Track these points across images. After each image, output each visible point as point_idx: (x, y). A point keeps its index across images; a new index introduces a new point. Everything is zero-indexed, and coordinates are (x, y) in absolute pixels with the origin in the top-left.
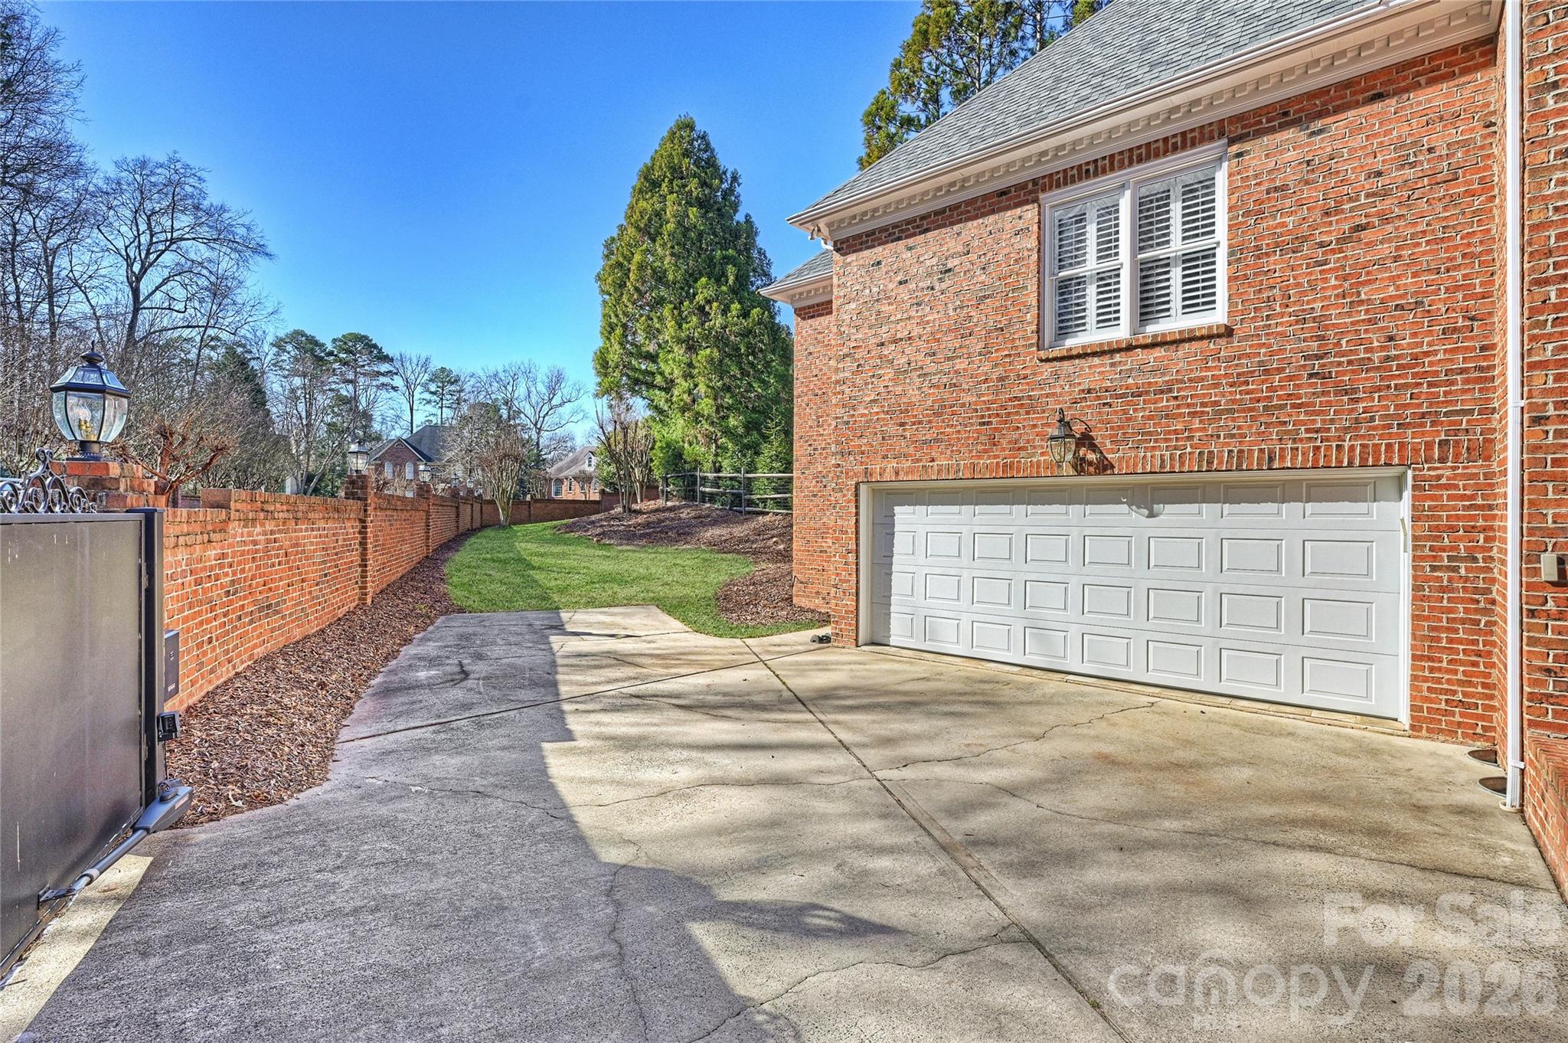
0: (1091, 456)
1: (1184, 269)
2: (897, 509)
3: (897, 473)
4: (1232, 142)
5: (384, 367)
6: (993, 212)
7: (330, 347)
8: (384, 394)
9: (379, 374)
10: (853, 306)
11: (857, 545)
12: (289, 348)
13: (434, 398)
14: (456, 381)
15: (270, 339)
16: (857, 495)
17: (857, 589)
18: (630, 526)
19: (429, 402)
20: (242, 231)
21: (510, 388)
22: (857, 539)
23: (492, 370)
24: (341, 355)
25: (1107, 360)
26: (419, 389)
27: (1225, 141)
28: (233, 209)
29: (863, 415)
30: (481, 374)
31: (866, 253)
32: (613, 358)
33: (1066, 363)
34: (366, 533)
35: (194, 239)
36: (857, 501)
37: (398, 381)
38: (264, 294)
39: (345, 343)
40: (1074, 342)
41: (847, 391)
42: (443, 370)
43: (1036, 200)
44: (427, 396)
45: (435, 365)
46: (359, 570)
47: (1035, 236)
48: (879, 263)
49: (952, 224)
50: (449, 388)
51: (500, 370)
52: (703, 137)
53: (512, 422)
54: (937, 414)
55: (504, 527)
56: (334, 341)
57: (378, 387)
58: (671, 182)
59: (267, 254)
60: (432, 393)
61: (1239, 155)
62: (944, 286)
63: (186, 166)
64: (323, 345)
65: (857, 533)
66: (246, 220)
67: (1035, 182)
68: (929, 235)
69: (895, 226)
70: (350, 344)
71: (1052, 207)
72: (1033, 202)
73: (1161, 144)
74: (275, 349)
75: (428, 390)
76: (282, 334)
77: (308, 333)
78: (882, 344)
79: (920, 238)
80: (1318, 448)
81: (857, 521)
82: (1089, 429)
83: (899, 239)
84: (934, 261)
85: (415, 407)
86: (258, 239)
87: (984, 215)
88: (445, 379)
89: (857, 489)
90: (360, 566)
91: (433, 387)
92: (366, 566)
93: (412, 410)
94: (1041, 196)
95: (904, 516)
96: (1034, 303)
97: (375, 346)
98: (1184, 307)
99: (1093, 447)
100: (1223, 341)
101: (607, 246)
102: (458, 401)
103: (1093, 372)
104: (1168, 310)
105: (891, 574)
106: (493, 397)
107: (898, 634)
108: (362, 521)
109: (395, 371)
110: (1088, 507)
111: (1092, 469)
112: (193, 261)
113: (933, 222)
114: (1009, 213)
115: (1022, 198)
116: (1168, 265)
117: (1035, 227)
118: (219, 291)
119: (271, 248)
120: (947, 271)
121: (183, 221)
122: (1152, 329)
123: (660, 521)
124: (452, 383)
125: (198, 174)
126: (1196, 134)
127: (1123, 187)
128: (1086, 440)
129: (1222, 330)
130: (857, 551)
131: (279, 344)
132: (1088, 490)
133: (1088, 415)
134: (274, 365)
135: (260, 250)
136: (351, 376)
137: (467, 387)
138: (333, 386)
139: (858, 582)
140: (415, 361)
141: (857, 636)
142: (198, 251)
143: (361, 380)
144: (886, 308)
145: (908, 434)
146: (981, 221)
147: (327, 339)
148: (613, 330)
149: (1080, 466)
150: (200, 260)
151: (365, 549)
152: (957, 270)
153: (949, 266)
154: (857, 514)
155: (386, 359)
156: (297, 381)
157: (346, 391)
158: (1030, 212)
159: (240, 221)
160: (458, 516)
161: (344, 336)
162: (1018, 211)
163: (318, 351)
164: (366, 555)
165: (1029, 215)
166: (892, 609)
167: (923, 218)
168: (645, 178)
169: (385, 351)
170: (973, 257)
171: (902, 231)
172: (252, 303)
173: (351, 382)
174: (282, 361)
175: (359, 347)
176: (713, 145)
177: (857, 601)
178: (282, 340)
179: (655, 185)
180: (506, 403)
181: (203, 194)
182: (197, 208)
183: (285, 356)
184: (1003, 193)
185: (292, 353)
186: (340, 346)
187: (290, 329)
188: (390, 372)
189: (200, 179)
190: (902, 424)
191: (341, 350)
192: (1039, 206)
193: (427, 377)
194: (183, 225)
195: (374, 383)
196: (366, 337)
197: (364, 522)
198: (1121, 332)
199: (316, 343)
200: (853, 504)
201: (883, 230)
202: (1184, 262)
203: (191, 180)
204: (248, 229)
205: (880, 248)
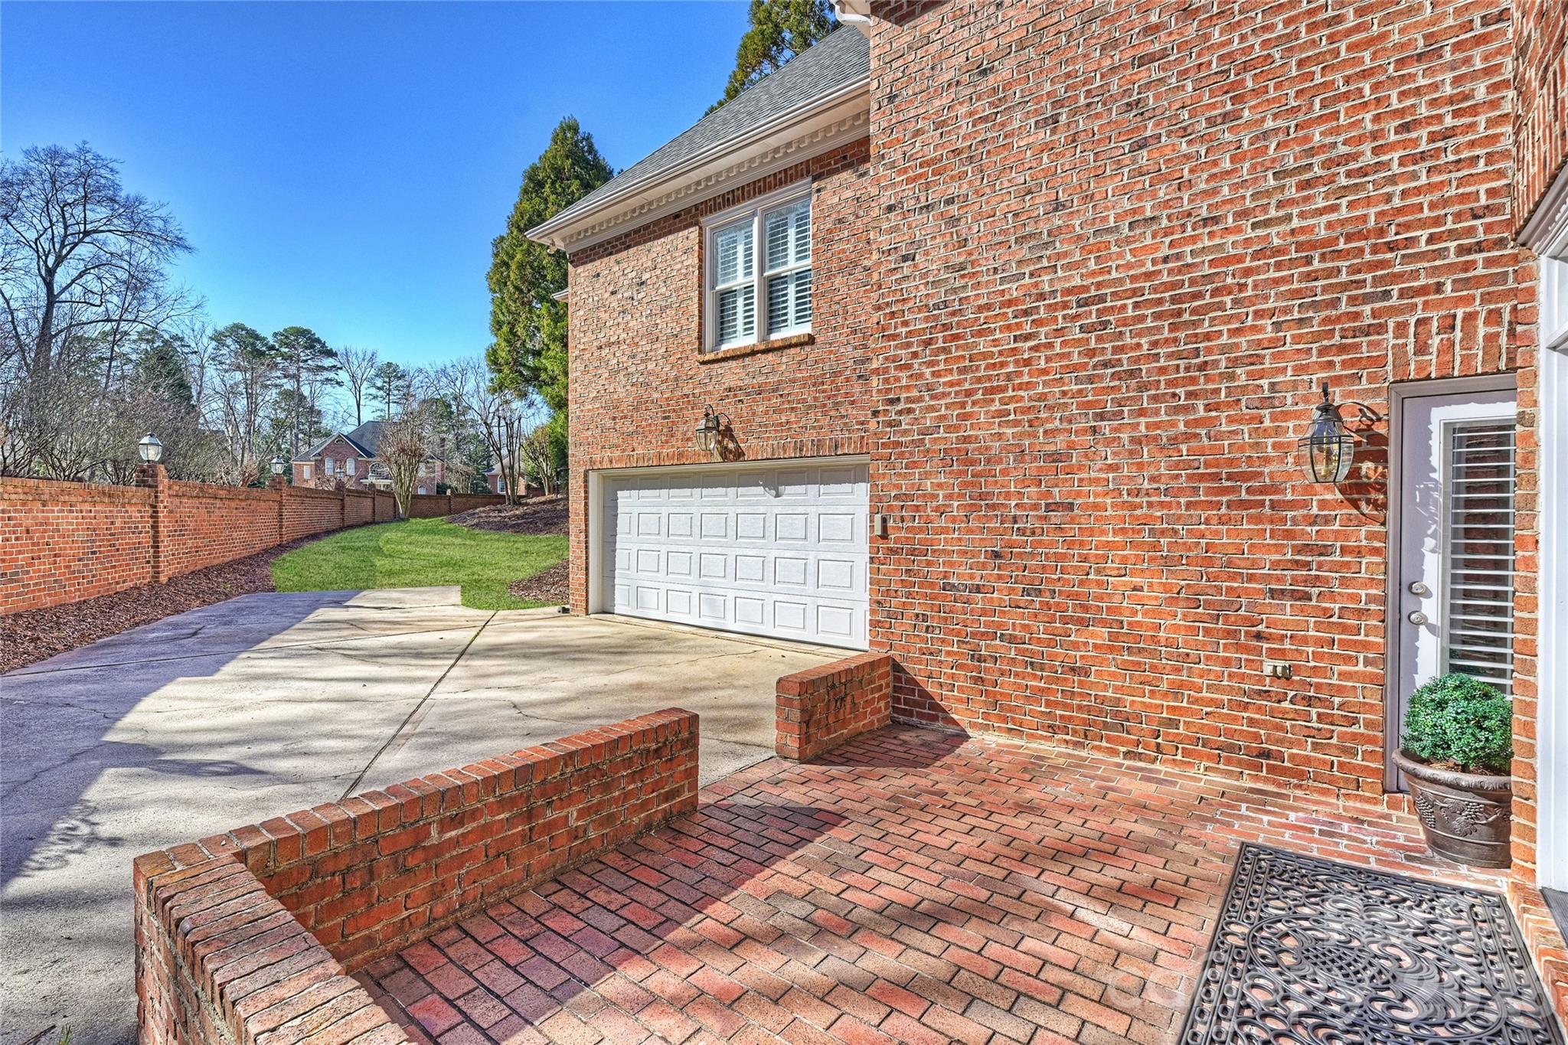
0: (731, 446)
1: (797, 286)
2: (620, 493)
3: (611, 462)
4: (814, 180)
5: (328, 362)
6: (671, 232)
7: (271, 341)
8: (328, 388)
9: (323, 368)
10: (581, 313)
11: (587, 525)
12: (229, 341)
13: (381, 393)
14: (403, 376)
15: (209, 332)
16: (586, 481)
17: (587, 563)
18: (505, 517)
19: (375, 397)
20: (159, 224)
21: (458, 383)
22: (586, 520)
23: (440, 366)
24: (283, 350)
25: (740, 362)
26: (365, 384)
27: (810, 179)
28: (149, 201)
29: (589, 410)
30: (428, 368)
31: (589, 266)
32: (503, 354)
33: (716, 366)
34: (157, 517)
35: (110, 231)
36: (586, 487)
37: (343, 376)
38: (186, 288)
39: (287, 337)
40: (729, 346)
41: (579, 389)
42: (389, 365)
43: (697, 223)
44: (373, 391)
45: (382, 359)
46: (152, 551)
47: (696, 254)
48: (598, 275)
49: (645, 242)
50: (395, 383)
51: (449, 365)
52: (588, 138)
53: (462, 418)
54: (636, 409)
55: (403, 520)
56: (275, 335)
57: (322, 382)
58: (553, 183)
59: (186, 248)
60: (379, 389)
61: (818, 191)
62: (640, 296)
63: (97, 157)
64: (264, 339)
65: (586, 515)
66: (163, 212)
67: (696, 206)
68: (631, 251)
69: (609, 242)
70: (292, 338)
71: (712, 229)
72: (696, 224)
73: (772, 178)
74: (214, 343)
75: (374, 386)
76: (220, 328)
77: (249, 326)
78: (601, 347)
79: (624, 254)
80: (863, 437)
81: (586, 504)
82: (730, 423)
83: (611, 254)
84: (634, 274)
85: (362, 402)
86: (177, 233)
87: (665, 235)
88: (390, 372)
89: (586, 475)
90: (152, 547)
91: (379, 383)
92: (158, 547)
93: (358, 406)
94: (702, 220)
95: (626, 499)
96: (696, 312)
97: (318, 341)
98: (798, 318)
99: (732, 438)
100: (808, 348)
101: (495, 245)
102: (406, 396)
103: (732, 374)
104: (786, 321)
105: (615, 551)
106: (442, 392)
107: (621, 604)
108: (153, 506)
109: (339, 365)
110: (740, 489)
111: (731, 456)
112: (112, 254)
113: (633, 240)
114: (681, 234)
115: (689, 221)
116: (786, 282)
117: (696, 248)
118: (137, 284)
119: (190, 241)
120: (642, 283)
121: (98, 214)
122: (774, 337)
123: (536, 512)
124: (399, 378)
125: (110, 165)
126: (793, 171)
127: (754, 214)
128: (728, 433)
129: (806, 339)
130: (586, 531)
131: (219, 338)
132: (740, 475)
133: (729, 412)
134: (213, 359)
135: (178, 243)
136: (292, 370)
137: (416, 382)
138: (278, 381)
139: (587, 558)
140: (361, 355)
141: (587, 605)
142: (116, 243)
143: (304, 375)
144: (604, 316)
145: (617, 427)
146: (663, 240)
147: (267, 331)
148: (501, 327)
149: (725, 453)
150: (120, 253)
151: (157, 532)
152: (649, 282)
153: (644, 279)
154: (586, 498)
155: (331, 354)
156: (238, 376)
157: (289, 385)
158: (693, 233)
159: (156, 214)
160: (343, 508)
161: (285, 330)
162: (686, 232)
163: (259, 345)
164: (158, 537)
165: (692, 236)
166: (617, 581)
167: (627, 235)
168: (530, 179)
169: (329, 345)
170: (658, 272)
171: (613, 247)
172: (174, 296)
173: (293, 376)
174: (222, 355)
175: (302, 340)
176: (596, 147)
177: (587, 575)
178: (221, 333)
179: (541, 185)
180: (455, 399)
181: (116, 187)
182: (113, 200)
183: (225, 351)
184: (677, 216)
185: (233, 347)
186: (281, 341)
187: (229, 323)
188: (334, 366)
189: (112, 170)
190: (614, 418)
191: (283, 344)
192: (701, 228)
193: (373, 372)
194: (99, 217)
195: (318, 378)
196: (309, 332)
197: (156, 507)
198: (752, 340)
199: (257, 337)
200: (582, 490)
201: (601, 245)
202: (797, 279)
203: (102, 171)
204: (165, 222)
205: (598, 262)
